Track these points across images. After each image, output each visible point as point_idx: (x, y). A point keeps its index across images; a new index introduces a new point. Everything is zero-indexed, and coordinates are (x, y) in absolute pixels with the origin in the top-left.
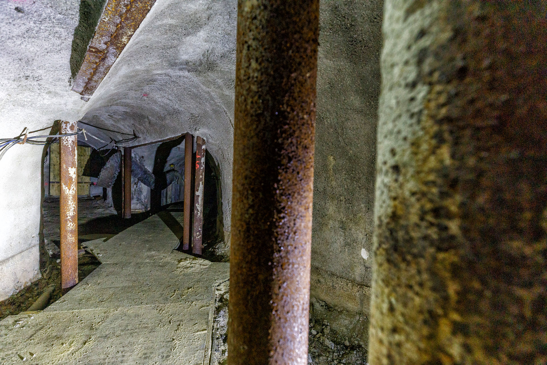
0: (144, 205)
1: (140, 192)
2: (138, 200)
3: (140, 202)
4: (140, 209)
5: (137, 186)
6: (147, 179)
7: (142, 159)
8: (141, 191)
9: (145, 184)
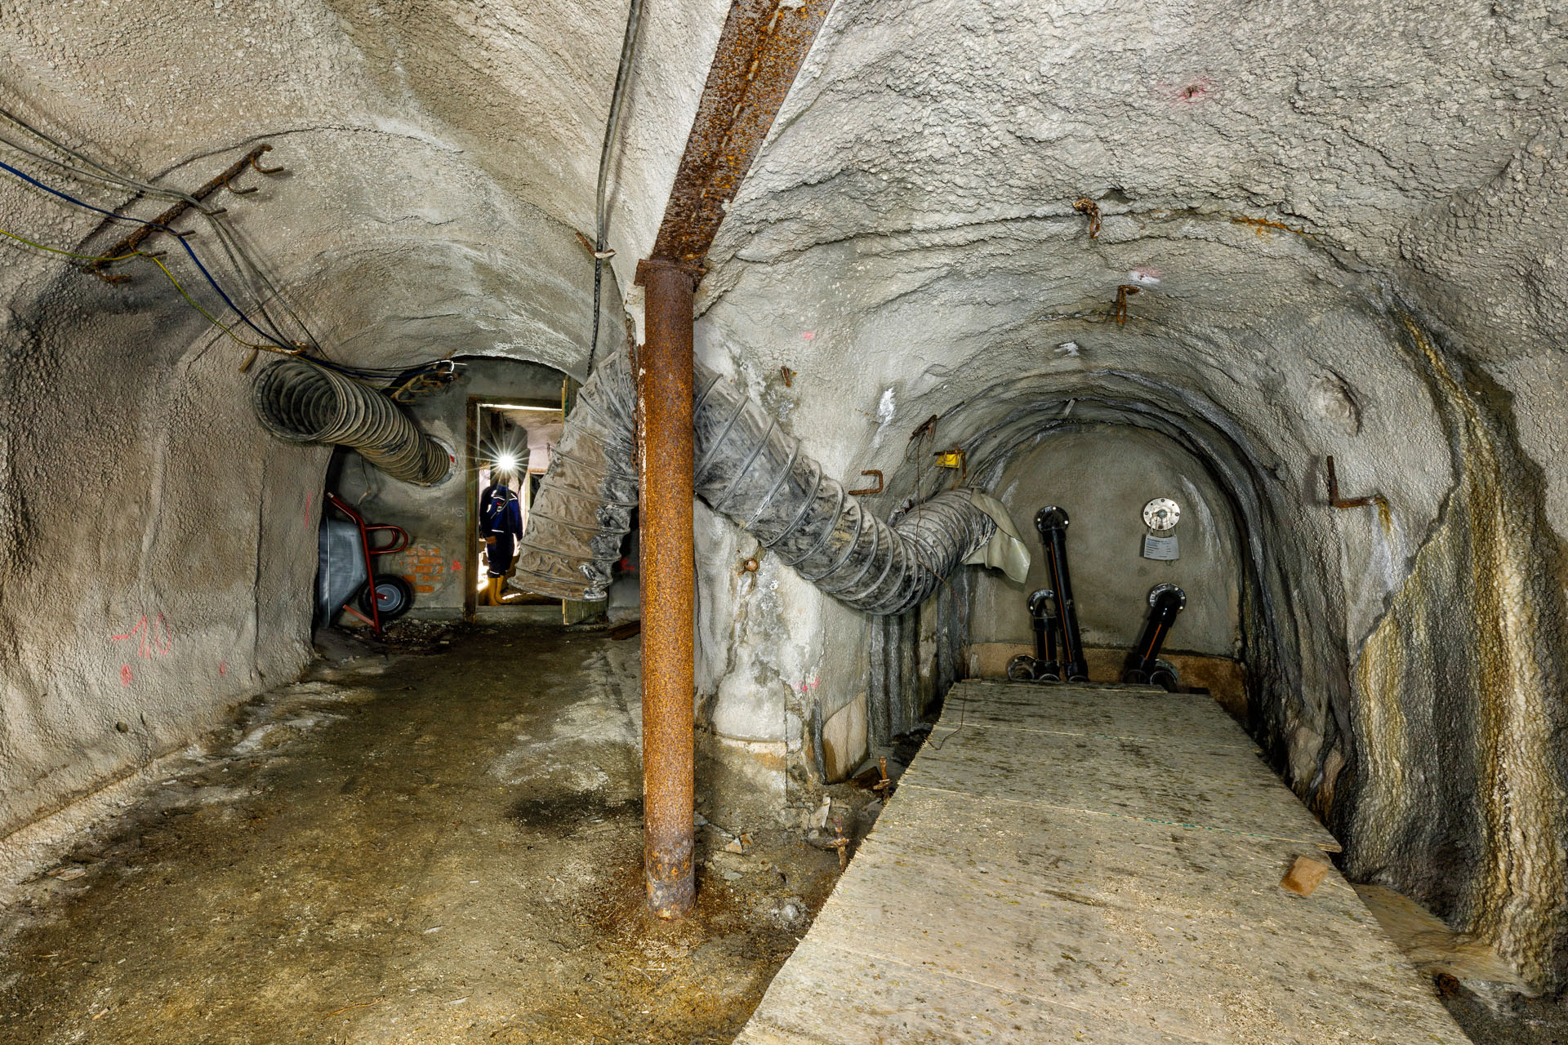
0: (796, 709)
1: (775, 624)
2: (766, 673)
3: (774, 693)
4: (773, 740)
5: (753, 585)
6: (816, 536)
7: (781, 388)
8: (781, 621)
9: (800, 568)
